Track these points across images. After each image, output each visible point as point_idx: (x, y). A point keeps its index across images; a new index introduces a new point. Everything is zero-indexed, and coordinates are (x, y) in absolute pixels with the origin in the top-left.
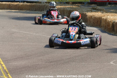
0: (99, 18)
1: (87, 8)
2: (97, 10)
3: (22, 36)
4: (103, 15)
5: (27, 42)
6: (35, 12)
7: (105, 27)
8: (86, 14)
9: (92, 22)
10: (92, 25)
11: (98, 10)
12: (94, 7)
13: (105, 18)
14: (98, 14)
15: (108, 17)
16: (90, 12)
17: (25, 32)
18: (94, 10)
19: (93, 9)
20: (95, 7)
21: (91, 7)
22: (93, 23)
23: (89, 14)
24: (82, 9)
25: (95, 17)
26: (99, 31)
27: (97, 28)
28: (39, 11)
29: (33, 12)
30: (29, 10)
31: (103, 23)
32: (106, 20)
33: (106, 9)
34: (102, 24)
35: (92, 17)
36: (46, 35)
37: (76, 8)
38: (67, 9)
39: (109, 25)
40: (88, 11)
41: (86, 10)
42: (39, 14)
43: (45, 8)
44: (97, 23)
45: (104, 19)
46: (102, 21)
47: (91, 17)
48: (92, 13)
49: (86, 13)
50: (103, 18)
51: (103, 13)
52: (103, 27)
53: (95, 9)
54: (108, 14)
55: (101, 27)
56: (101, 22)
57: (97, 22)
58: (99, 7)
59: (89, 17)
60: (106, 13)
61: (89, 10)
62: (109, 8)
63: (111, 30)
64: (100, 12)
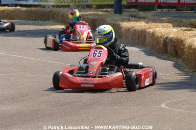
0: (142, 31)
2: (138, 18)
3: (13, 63)
4: (148, 25)
5: (22, 72)
6: (34, 22)
7: (153, 46)
8: (119, 24)
9: (130, 38)
10: (131, 44)
11: (140, 18)
12: (133, 14)
13: (151, 30)
14: (140, 25)
15: (157, 29)
16: (126, 22)
17: (18, 56)
19: (132, 17)
20: (136, 14)
21: (129, 14)
22: (132, 39)
23: (125, 25)
25: (135, 30)
26: (143, 53)
27: (138, 48)
28: (42, 20)
29: (31, 22)
31: (148, 40)
32: (153, 34)
37: (103, 15)
38: (89, 17)
39: (158, 43)
40: (123, 20)
41: (120, 19)
42: (40, 25)
43: (51, 15)
44: (139, 40)
45: (149, 33)
46: (147, 37)
47: (129, 29)
48: (130, 23)
49: (121, 23)
50: (148, 30)
51: (147, 22)
52: (149, 46)
53: (135, 17)
54: (157, 24)
55: (145, 45)
57: (139, 38)
58: (141, 14)
59: (125, 30)
60: (153, 24)
61: (124, 17)
62: (157, 14)
63: (162, 51)
64: (144, 21)
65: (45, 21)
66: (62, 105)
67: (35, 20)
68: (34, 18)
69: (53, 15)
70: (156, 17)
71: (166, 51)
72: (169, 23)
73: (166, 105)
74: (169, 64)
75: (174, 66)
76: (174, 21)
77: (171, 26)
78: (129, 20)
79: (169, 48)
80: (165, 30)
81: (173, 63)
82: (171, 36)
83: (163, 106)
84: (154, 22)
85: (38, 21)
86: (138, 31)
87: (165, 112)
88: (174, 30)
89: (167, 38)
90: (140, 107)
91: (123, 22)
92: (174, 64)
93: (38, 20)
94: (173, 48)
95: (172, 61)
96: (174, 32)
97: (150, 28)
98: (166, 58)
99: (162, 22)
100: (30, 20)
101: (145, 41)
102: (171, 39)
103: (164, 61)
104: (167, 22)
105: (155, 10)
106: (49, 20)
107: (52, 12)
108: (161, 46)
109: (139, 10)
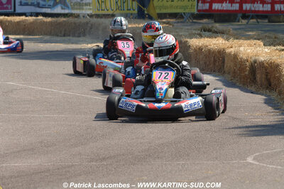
0: (219, 52)
1: (189, 28)
2: (213, 32)
4: (227, 43)
6: (64, 38)
7: (234, 72)
8: (187, 41)
9: (202, 62)
10: (203, 70)
11: (216, 32)
12: (206, 26)
13: (232, 50)
14: (216, 43)
15: (242, 49)
16: (196, 38)
18: (207, 33)
19: (205, 31)
20: (210, 26)
21: (201, 26)
22: (205, 63)
23: (195, 42)
24: (177, 30)
25: (209, 50)
26: (220, 84)
27: (215, 76)
28: (74, 36)
29: (59, 39)
30: (50, 34)
31: (229, 64)
32: (235, 56)
33: (236, 29)
34: (225, 66)
35: (202, 49)
39: (242, 69)
40: (191, 36)
41: (187, 33)
42: (73, 43)
43: (88, 29)
44: (214, 64)
45: (230, 54)
46: (226, 59)
47: (200, 49)
48: (202, 39)
49: (188, 40)
50: (228, 51)
51: (227, 39)
52: (229, 73)
53: (209, 30)
54: (241, 41)
55: (224, 72)
56: (223, 62)
57: (215, 61)
58: (218, 26)
59: (195, 50)
60: (236, 41)
61: (194, 32)
62: (242, 27)
63: (249, 80)
64: (223, 37)
65: (79, 36)
67: (64, 36)
68: (63, 33)
69: (91, 28)
70: (240, 31)
71: (254, 81)
72: (259, 40)
73: (254, 159)
74: (259, 99)
75: (265, 103)
76: (266, 36)
77: (262, 44)
78: (201, 36)
79: (258, 76)
80: (252, 49)
81: (264, 97)
82: (262, 59)
83: (250, 160)
84: (237, 39)
85: (68, 38)
86: (213, 52)
87: (252, 169)
88: (266, 50)
89: (255, 62)
90: (217, 162)
91: (191, 38)
92: (265, 100)
93: (69, 36)
94: (264, 76)
95: (262, 95)
96: (266, 53)
97: (231, 47)
98: (254, 90)
99: (249, 38)
100: (58, 36)
101: (224, 66)
102: (262, 64)
103: (251, 95)
104: (255, 39)
105: (239, 22)
106: (84, 35)
107: (89, 25)
108: (247, 73)
109: (215, 22)
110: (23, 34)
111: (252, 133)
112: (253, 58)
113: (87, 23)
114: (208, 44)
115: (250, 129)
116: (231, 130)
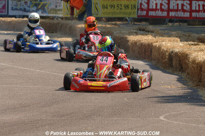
0: (148, 45)
1: (130, 28)
2: (146, 32)
3: (16, 74)
4: (155, 39)
5: (25, 84)
7: (158, 59)
8: (127, 37)
9: (136, 52)
10: (137, 57)
11: (148, 32)
12: (141, 27)
13: (157, 44)
14: (146, 39)
15: (164, 43)
16: (133, 35)
17: (22, 68)
18: (142, 32)
19: (140, 30)
20: (144, 27)
21: (137, 27)
22: (139, 53)
23: (132, 38)
24: (121, 30)
25: (142, 44)
27: (145, 62)
31: (155, 54)
32: (159, 48)
34: (153, 54)
35: (137, 43)
36: (58, 73)
37: (111, 28)
39: (163, 57)
41: (127, 32)
44: (145, 54)
45: (155, 46)
46: (153, 50)
47: (136, 43)
48: (137, 36)
49: (128, 36)
50: (154, 44)
51: (155, 36)
52: (155, 60)
53: (143, 30)
54: (164, 38)
55: (152, 59)
56: (151, 52)
57: (145, 51)
58: (151, 27)
59: (132, 44)
60: (160, 38)
61: (132, 31)
63: (168, 65)
64: (151, 35)
65: (53, 33)
66: (63, 116)
69: (61, 27)
70: (167, 31)
71: (171, 66)
72: (177, 37)
74: (173, 78)
75: (177, 81)
77: (179, 40)
78: (137, 34)
79: (174, 62)
80: (171, 44)
82: (177, 50)
84: (162, 36)
86: (145, 45)
88: (181, 44)
89: (172, 52)
91: (130, 35)
92: (178, 78)
94: (178, 62)
95: (176, 75)
96: (181, 46)
97: (157, 42)
98: (171, 72)
99: (169, 36)
101: (151, 55)
102: (176, 54)
105: (166, 24)
106: (56, 32)
107: (60, 25)
108: (167, 60)
109: (150, 24)
110: (13, 30)
111: (166, 101)
112: (171, 50)
113: (58, 23)
114: (141, 39)
115: (165, 98)
116: (152, 99)
